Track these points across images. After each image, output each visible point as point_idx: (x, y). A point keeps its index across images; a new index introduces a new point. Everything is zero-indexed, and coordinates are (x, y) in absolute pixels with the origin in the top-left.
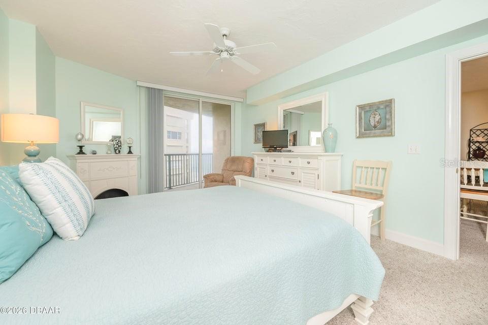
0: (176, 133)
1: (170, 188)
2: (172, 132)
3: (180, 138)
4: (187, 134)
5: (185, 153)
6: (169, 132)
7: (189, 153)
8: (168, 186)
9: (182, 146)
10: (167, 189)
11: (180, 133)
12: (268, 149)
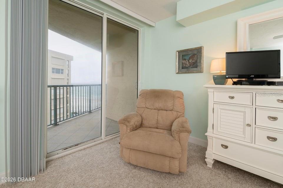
0: (60, 69)
1: (56, 124)
2: (56, 69)
3: (62, 73)
4: (68, 70)
5: (66, 84)
6: (53, 69)
7: (69, 84)
8: (53, 122)
9: (64, 79)
10: (51, 126)
11: (62, 70)
12: (235, 80)
